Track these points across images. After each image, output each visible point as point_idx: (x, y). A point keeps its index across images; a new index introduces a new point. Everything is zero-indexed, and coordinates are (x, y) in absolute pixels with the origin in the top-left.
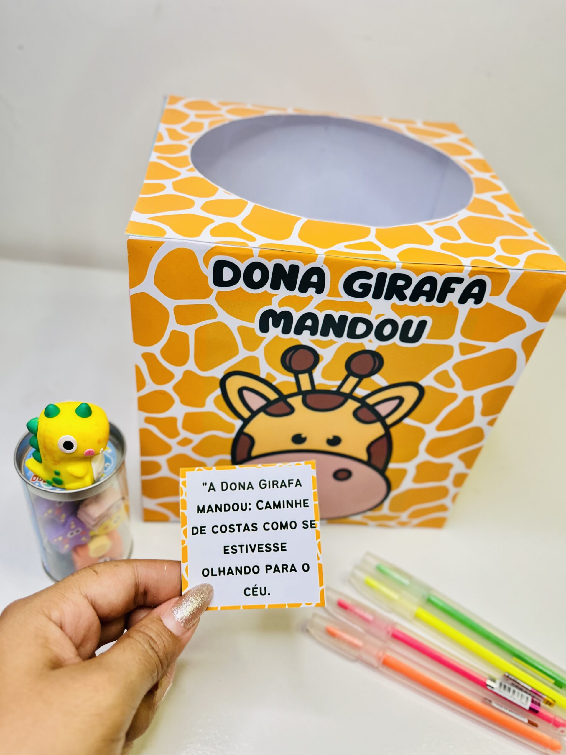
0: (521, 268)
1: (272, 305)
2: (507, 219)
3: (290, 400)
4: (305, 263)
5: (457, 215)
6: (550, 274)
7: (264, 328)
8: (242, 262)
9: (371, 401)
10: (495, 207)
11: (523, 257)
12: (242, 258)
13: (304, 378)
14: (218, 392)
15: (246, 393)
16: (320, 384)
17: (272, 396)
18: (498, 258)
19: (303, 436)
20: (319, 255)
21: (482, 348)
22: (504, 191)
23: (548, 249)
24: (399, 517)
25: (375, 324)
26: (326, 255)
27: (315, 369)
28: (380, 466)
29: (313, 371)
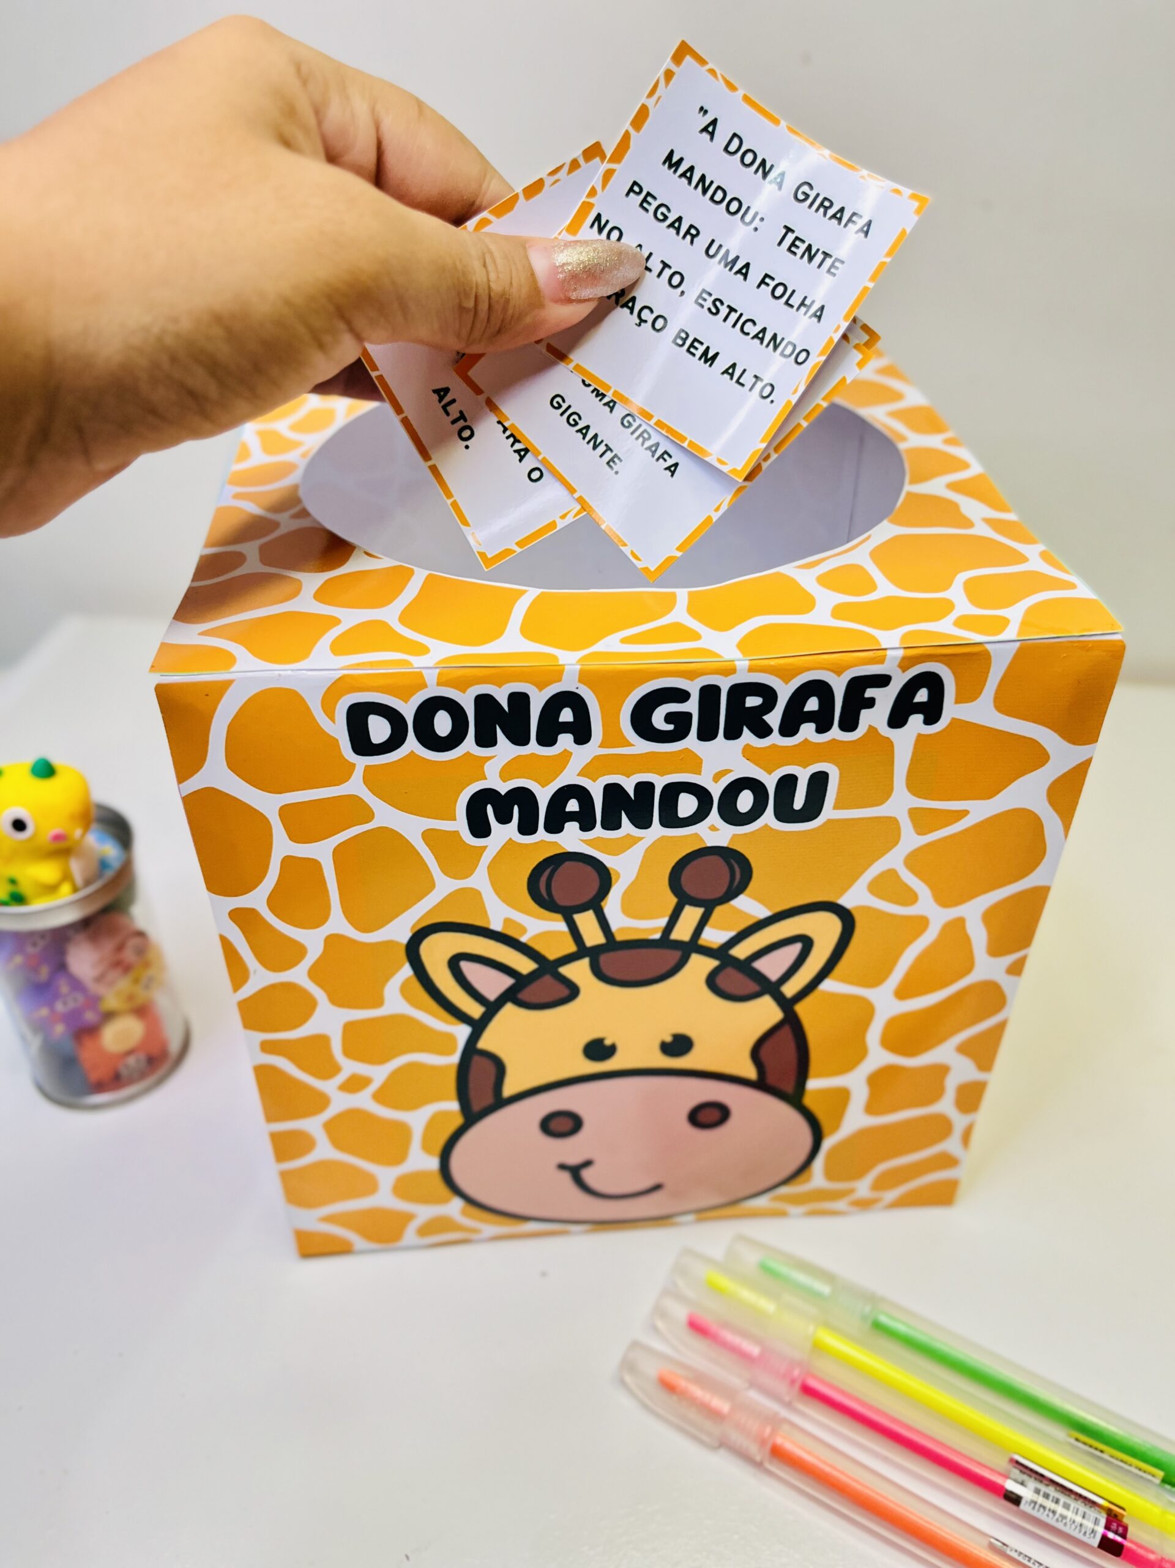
0: (1014, 637)
1: (486, 779)
2: (982, 530)
3: (566, 970)
4: (541, 686)
5: (869, 537)
6: (1079, 642)
7: (480, 828)
8: (406, 701)
9: (741, 952)
10: (955, 506)
11: (1015, 614)
12: (405, 694)
13: (586, 922)
14: (407, 971)
15: (465, 966)
16: (621, 930)
17: (525, 966)
18: (961, 622)
19: (608, 1042)
20: (566, 667)
21: (965, 813)
22: (976, 469)
23: (1072, 586)
24: (851, 1191)
25: (716, 791)
26: (582, 665)
27: (606, 899)
28: (789, 1088)
29: (603, 904)
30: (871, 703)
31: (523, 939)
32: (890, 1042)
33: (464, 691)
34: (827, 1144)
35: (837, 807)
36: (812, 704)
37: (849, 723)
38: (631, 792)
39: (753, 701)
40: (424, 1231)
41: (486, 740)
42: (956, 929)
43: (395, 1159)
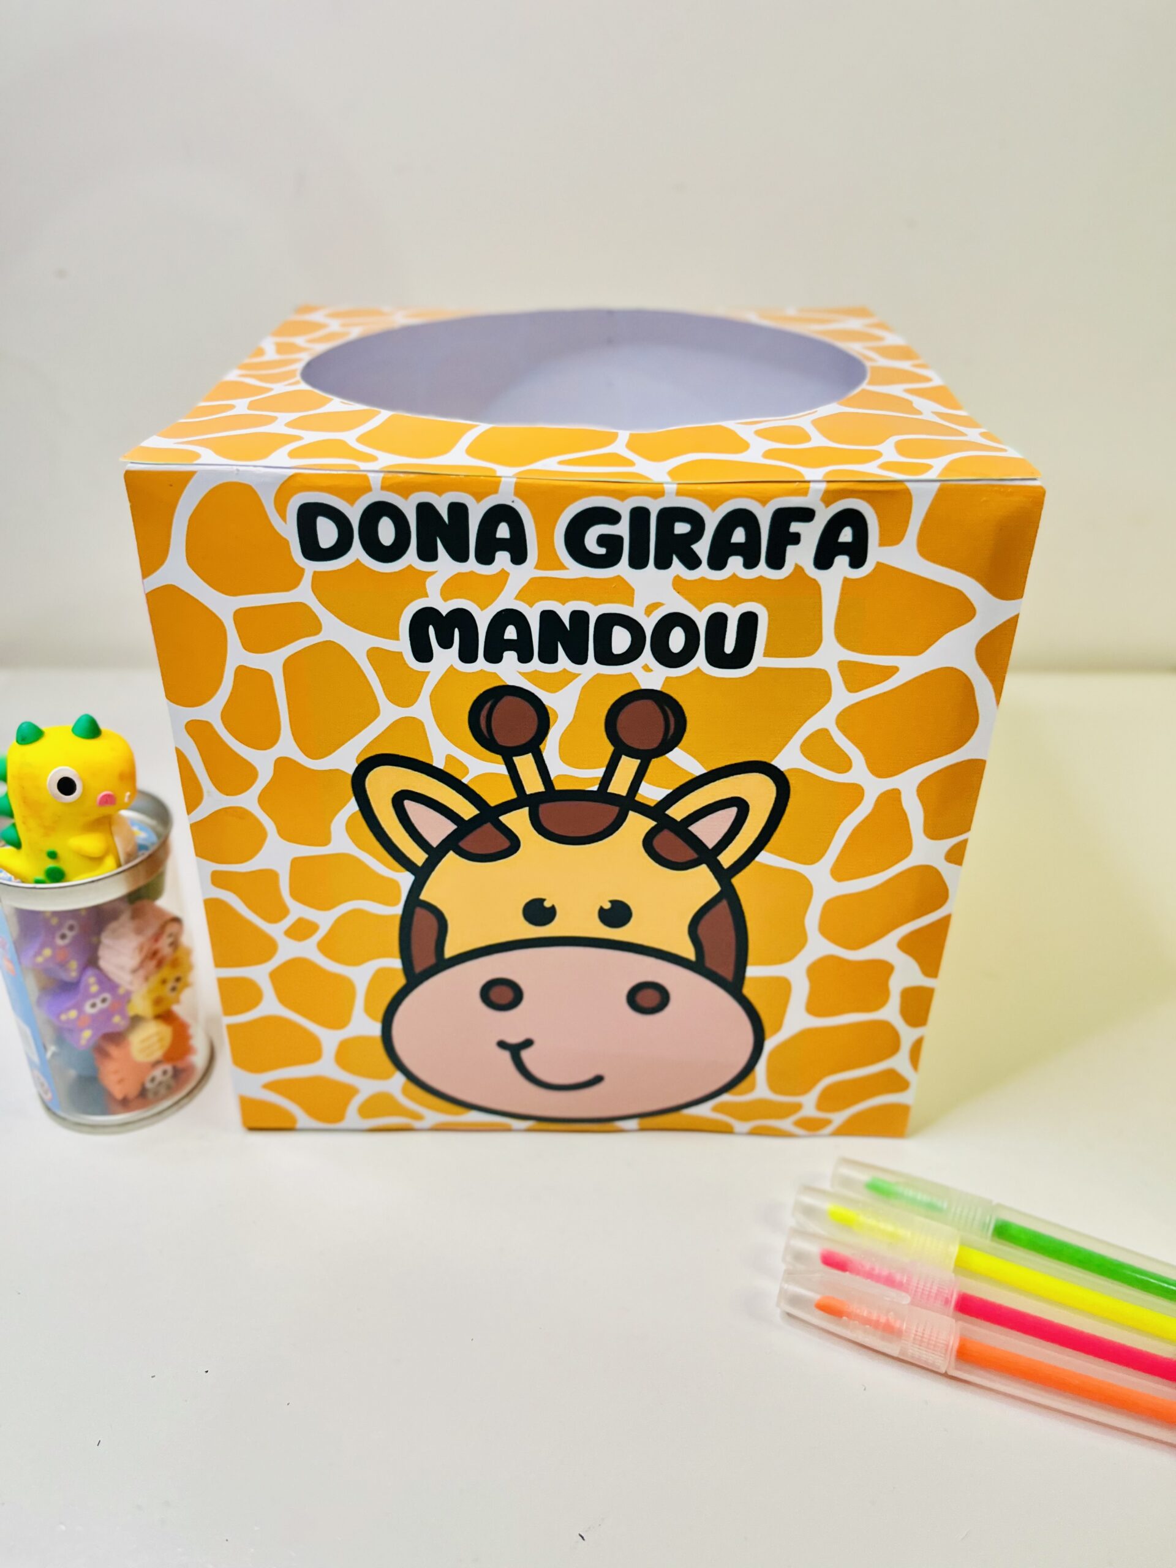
0: (936, 478)
1: (428, 597)
2: (926, 416)
3: (505, 819)
4: (480, 498)
5: (816, 411)
6: (1000, 485)
7: (423, 653)
8: (352, 502)
9: (678, 812)
10: (910, 403)
11: (939, 462)
12: (353, 497)
13: (526, 766)
14: (353, 806)
15: (409, 805)
16: (560, 778)
17: (467, 811)
18: (885, 466)
19: (547, 904)
20: (503, 479)
21: (892, 671)
22: (937, 382)
23: (999, 450)
25: (648, 626)
27: (544, 742)
28: (728, 974)
29: (541, 747)
30: (796, 539)
31: (465, 781)
33: (406, 496)
34: (769, 1045)
35: (766, 654)
36: (739, 536)
37: (776, 561)
38: (566, 622)
39: (682, 528)
40: (366, 1110)
41: (427, 554)
43: (339, 1021)
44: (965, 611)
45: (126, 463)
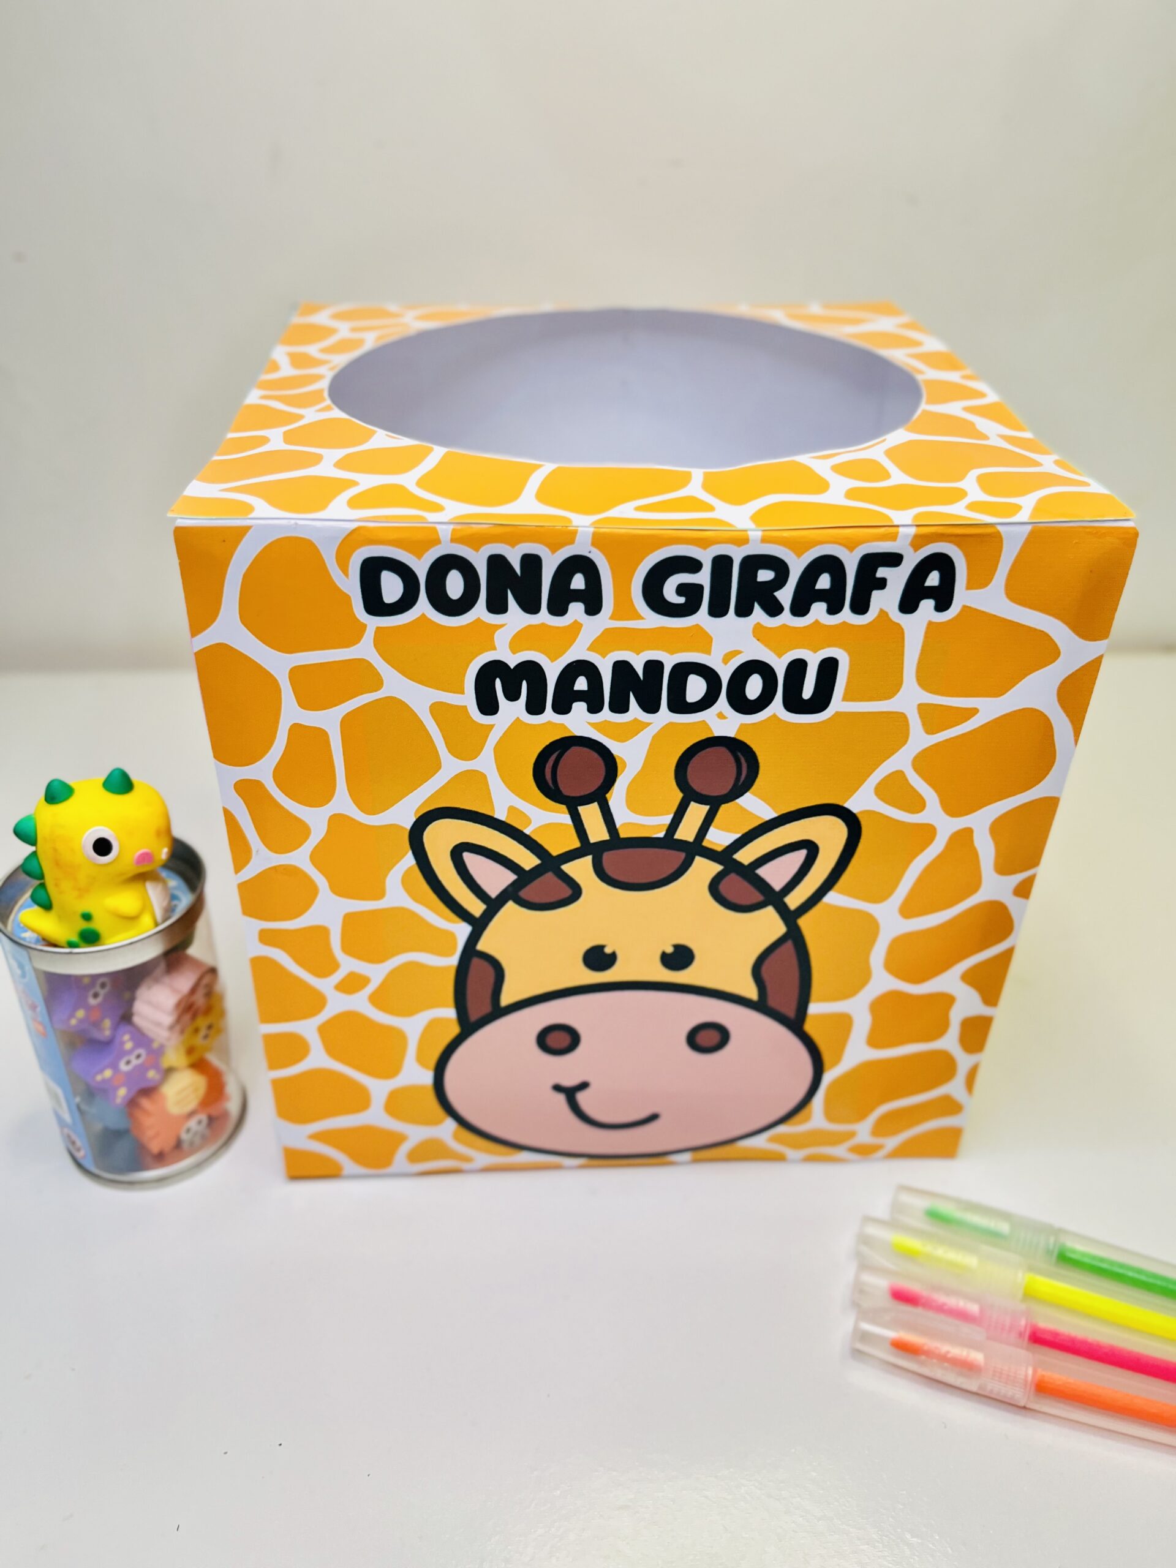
0: (1025, 519)
1: (496, 650)
2: (995, 442)
3: (567, 868)
4: (554, 548)
5: (884, 441)
6: (1092, 527)
7: (488, 705)
8: (419, 557)
9: (745, 856)
10: (972, 424)
11: (1027, 502)
12: (419, 550)
13: (591, 815)
14: (409, 860)
15: (468, 857)
16: (626, 826)
17: (528, 860)
18: (972, 507)
19: (608, 950)
20: (579, 530)
21: (973, 712)
22: (992, 398)
23: (1083, 484)
24: (852, 1135)
25: (725, 674)
26: (595, 528)
27: (611, 791)
28: (791, 1012)
29: (608, 796)
30: (882, 584)
31: (527, 831)
32: (893, 966)
33: (477, 550)
34: (828, 1078)
35: (846, 698)
36: (824, 582)
37: (861, 606)
38: (640, 672)
39: (765, 575)
40: (415, 1156)
41: (497, 606)
42: (963, 839)
43: (390, 1070)
44: (1048, 651)
45: (175, 519)
